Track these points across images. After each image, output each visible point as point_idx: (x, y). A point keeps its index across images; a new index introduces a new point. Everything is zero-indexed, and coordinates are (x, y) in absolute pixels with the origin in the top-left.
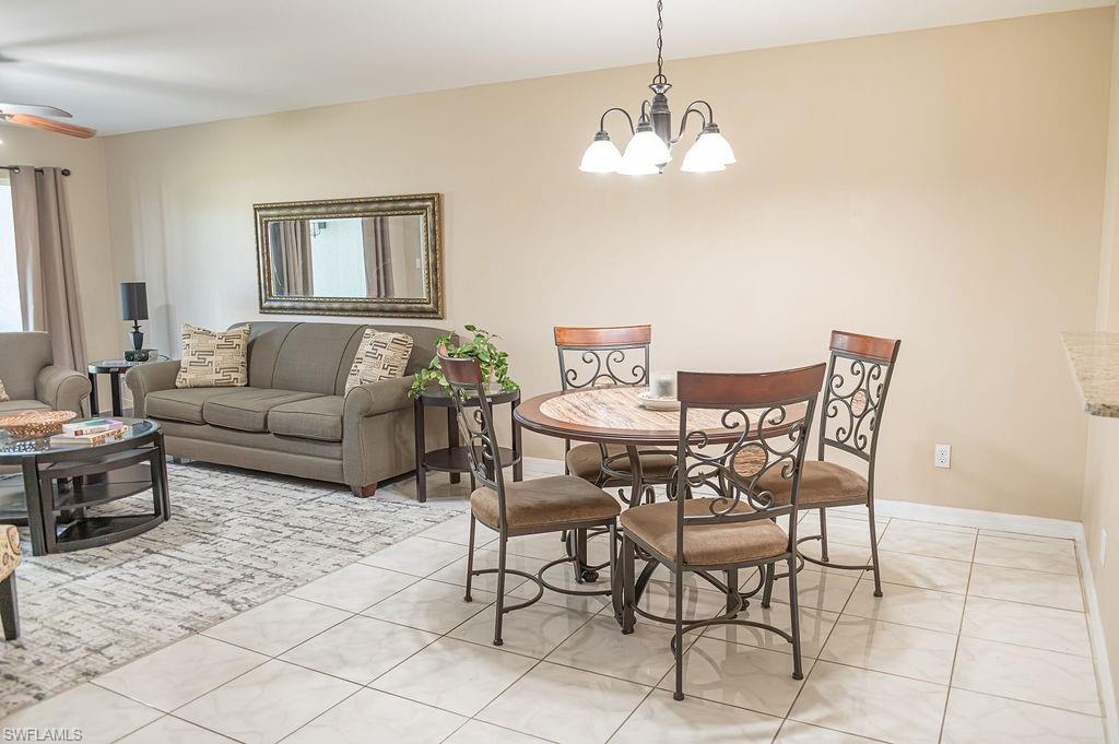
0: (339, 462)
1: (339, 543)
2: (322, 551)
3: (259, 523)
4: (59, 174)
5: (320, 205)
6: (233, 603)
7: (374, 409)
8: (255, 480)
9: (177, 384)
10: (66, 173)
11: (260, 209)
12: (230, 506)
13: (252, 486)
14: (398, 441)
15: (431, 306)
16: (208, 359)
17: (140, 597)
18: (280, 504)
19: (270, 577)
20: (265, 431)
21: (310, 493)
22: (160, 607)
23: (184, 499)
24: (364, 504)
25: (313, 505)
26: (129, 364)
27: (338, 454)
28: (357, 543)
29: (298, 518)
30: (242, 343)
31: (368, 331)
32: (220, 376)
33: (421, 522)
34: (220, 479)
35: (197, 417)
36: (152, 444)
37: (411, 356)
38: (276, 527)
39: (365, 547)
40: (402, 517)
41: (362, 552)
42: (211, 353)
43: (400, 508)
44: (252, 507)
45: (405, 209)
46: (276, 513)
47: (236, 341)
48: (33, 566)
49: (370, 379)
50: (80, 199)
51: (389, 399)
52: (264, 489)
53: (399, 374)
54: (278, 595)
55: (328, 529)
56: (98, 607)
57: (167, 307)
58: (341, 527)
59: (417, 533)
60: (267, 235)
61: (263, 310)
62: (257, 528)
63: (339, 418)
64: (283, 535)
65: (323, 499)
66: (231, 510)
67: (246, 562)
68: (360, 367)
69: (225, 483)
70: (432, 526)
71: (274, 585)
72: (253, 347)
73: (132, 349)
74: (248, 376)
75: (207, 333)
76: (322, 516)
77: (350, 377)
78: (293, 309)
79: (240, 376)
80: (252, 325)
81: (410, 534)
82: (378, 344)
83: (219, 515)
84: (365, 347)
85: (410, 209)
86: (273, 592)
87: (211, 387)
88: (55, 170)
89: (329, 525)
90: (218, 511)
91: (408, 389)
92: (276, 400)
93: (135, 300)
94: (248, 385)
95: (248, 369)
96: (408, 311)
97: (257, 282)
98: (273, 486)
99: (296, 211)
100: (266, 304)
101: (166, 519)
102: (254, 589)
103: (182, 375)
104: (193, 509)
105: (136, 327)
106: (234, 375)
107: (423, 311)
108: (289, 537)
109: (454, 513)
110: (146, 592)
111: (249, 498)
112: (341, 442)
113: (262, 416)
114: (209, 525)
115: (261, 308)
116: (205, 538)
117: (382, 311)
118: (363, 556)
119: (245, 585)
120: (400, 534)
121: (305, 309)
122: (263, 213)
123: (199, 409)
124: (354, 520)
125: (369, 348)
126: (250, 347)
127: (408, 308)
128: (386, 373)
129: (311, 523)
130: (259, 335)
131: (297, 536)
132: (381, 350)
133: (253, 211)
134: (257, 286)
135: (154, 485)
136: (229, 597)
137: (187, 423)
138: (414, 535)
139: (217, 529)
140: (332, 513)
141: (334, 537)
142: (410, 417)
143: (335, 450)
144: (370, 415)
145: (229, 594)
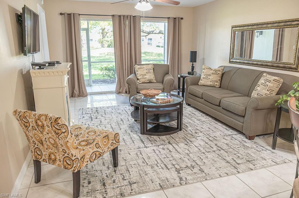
0: (242, 124)
1: (232, 161)
2: (224, 163)
3: (207, 141)
4: (180, 19)
5: (255, 25)
6: (181, 179)
7: (259, 107)
8: (214, 121)
9: (199, 84)
10: (182, 19)
11: (234, 27)
12: (202, 130)
13: (213, 123)
14: (268, 121)
15: (295, 66)
16: (209, 77)
17: (156, 163)
18: (218, 134)
19: (200, 170)
20: (219, 106)
21: (230, 132)
22: (158, 170)
23: (190, 123)
24: (249, 143)
25: (228, 138)
26: (189, 75)
27: (242, 121)
28: (239, 164)
29: (222, 143)
30: (220, 73)
31: (264, 74)
32: (211, 83)
33: (270, 161)
34: (205, 118)
35: (201, 96)
36: (179, 106)
37: (281, 87)
38: (213, 145)
39: (242, 167)
40: (262, 155)
41: (239, 170)
42: (210, 75)
43: (263, 150)
44: (208, 133)
45: (290, 25)
46: (215, 138)
47: (218, 72)
48: (138, 137)
49: (261, 94)
50: (185, 26)
51: (267, 104)
52: (216, 125)
53: (274, 93)
54: (198, 182)
55: (230, 152)
56: (143, 162)
57: (204, 59)
58: (236, 153)
59: (266, 167)
60: (235, 37)
61: (230, 62)
62: (206, 143)
63: (244, 108)
64: (213, 149)
65: (234, 136)
66: (201, 132)
67: (195, 159)
68: (258, 88)
69: (205, 120)
70: (274, 165)
71: (199, 176)
72: (224, 74)
73: (191, 71)
74: (221, 84)
75: (210, 69)
76: (231, 144)
77: (254, 91)
78: (240, 62)
79: (218, 84)
80: (225, 67)
81: (263, 167)
82: (267, 80)
83: (196, 133)
84: (262, 81)
85: (292, 25)
86: (197, 179)
87: (208, 86)
88: (179, 18)
89: (231, 150)
90: (197, 131)
91: (276, 101)
92: (226, 95)
93: (194, 56)
94: (220, 87)
95: (221, 82)
96: (284, 67)
97: (229, 52)
98: (219, 126)
99: (250, 27)
100: (231, 60)
101: (180, 130)
102: (191, 175)
103: (201, 81)
104: (190, 128)
105: (193, 65)
106: (216, 83)
107: (291, 68)
108: (214, 151)
109: (287, 161)
110: (159, 161)
111: (209, 128)
112: (244, 117)
113: (219, 100)
114: (192, 136)
115: (230, 61)
116: (188, 142)
117: (273, 66)
118: (239, 172)
119: (189, 171)
120: (258, 165)
121: (244, 63)
122: (234, 29)
123: (201, 94)
124: (242, 151)
125: (263, 81)
126: (223, 74)
127: (284, 66)
128: (268, 93)
129: (225, 147)
130: (227, 70)
131: (217, 152)
132: (268, 83)
133: (231, 28)
134: (229, 54)
135: (178, 120)
136: (181, 175)
137: (198, 97)
138: (265, 168)
139: (193, 139)
140: (234, 144)
141: (231, 157)
142: (275, 112)
143: (241, 119)
144: (257, 109)
145: (183, 174)
